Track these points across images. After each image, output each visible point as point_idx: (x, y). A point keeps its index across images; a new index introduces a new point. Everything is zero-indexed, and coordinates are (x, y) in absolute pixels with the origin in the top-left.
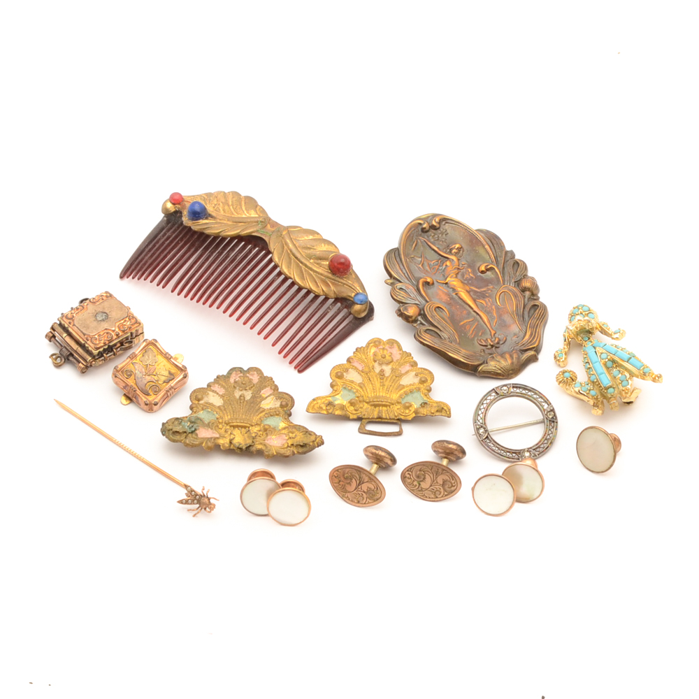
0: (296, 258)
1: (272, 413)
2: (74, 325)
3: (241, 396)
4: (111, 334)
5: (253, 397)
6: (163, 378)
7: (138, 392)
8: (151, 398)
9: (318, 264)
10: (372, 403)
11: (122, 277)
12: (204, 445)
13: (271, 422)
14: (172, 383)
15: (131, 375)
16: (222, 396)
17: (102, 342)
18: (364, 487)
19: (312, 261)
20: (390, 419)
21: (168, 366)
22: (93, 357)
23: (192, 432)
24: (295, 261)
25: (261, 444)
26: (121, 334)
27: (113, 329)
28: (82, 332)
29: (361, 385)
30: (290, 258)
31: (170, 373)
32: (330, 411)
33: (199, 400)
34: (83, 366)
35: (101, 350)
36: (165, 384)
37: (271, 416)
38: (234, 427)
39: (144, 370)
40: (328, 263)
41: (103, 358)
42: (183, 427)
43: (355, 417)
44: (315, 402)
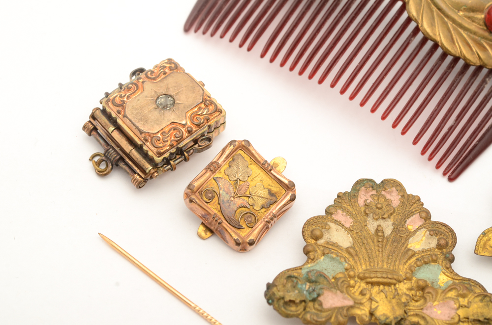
0: (440, 9)
1: (426, 259)
2: (125, 116)
3: (377, 231)
4: (179, 131)
5: (396, 230)
6: (261, 202)
7: (225, 224)
8: (245, 234)
9: (469, 18)
11: (187, 30)
12: (333, 319)
13: (426, 274)
14: (274, 209)
15: (212, 198)
16: (349, 230)
17: (169, 143)
19: (461, 13)
21: (268, 181)
22: (155, 166)
23: (314, 300)
24: (438, 15)
25: (417, 315)
26: (194, 129)
27: (184, 122)
28: (137, 128)
30: (432, 11)
31: (271, 193)
33: (317, 239)
34: (140, 179)
35: (167, 155)
36: (263, 210)
37: (426, 263)
38: (373, 284)
39: (231, 189)
40: (483, 16)
41: (169, 166)
42: (301, 291)
44: (485, 239)
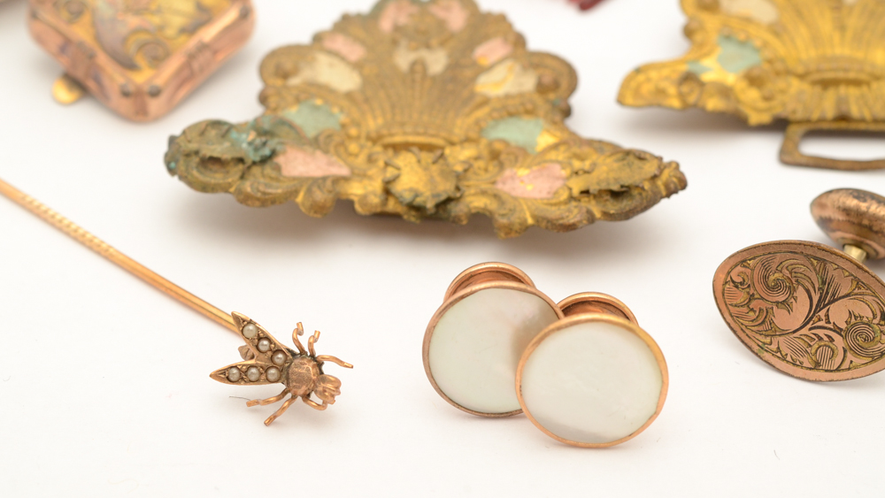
1: (512, 109)
3: (414, 64)
5: (454, 67)
6: (177, 21)
7: (102, 59)
8: (142, 78)
10: (817, 77)
12: (300, 199)
13: (512, 132)
14: (209, 34)
15: (81, 14)
16: (357, 66)
18: (838, 314)
20: (876, 121)
23: (264, 161)
25: (484, 193)
29: (776, 29)
31: (199, 7)
32: (692, 99)
33: (286, 76)
36: (183, 37)
37: (511, 115)
38: (397, 148)
42: (234, 144)
43: (765, 118)
44: (641, 78)
